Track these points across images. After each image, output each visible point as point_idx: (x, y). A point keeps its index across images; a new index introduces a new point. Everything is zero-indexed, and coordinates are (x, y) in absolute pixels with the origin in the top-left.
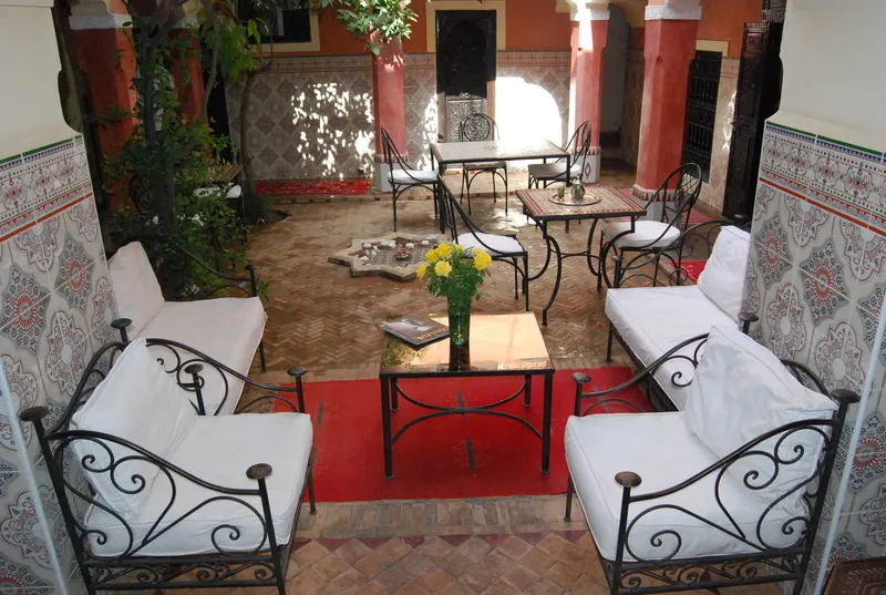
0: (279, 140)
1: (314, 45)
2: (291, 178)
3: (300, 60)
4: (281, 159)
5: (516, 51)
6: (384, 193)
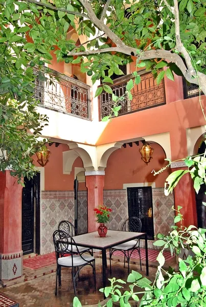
5: (49, 191)
6: (10, 280)
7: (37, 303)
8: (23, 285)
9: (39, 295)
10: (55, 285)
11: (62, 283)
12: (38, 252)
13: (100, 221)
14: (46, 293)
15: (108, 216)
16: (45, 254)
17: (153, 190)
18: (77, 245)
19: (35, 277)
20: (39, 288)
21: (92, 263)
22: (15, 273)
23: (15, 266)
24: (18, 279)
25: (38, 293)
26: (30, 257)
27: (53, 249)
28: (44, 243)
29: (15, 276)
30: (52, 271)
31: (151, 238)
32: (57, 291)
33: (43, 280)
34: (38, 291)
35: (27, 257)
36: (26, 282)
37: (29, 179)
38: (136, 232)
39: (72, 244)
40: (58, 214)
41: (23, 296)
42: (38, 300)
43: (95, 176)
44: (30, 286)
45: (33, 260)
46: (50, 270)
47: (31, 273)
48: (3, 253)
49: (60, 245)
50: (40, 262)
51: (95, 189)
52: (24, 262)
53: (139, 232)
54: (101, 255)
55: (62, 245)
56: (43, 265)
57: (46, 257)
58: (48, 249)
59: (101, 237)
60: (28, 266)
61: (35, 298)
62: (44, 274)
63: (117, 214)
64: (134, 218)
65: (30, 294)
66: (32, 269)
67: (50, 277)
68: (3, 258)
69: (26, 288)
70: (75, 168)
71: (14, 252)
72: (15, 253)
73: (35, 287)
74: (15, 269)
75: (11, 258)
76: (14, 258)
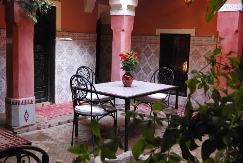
5: (67, 32)
6: (21, 128)
7: (51, 151)
8: (36, 134)
9: (53, 144)
10: (71, 135)
11: (79, 133)
12: (52, 100)
13: (126, 68)
14: (61, 143)
15: (135, 63)
16: (60, 103)
17: (192, 39)
18: (97, 93)
19: (50, 126)
20: (54, 137)
21: (113, 114)
22: (26, 120)
23: (26, 112)
24: (30, 127)
25: (53, 142)
26: (43, 105)
27: (70, 98)
28: (60, 92)
29: (27, 124)
30: (69, 121)
31: (184, 94)
32: (74, 141)
33: (59, 129)
34: (53, 139)
35: (40, 105)
36: (39, 130)
37: (42, 14)
38: (167, 84)
39: (91, 92)
40: (76, 60)
41: (36, 143)
42: (52, 149)
43: (122, 16)
44: (43, 135)
45: (47, 109)
46: (66, 120)
47: (45, 121)
48: (13, 98)
49: (77, 91)
50: (55, 112)
51: (122, 33)
52: (37, 110)
53: (170, 85)
54: (124, 109)
55: (80, 91)
56: (57, 115)
57: (61, 107)
58: (64, 98)
59: (125, 86)
60: (41, 115)
61: (49, 146)
62: (59, 124)
63: (146, 64)
64: (166, 68)
65: (43, 142)
66: (46, 118)
67: (65, 127)
68: (13, 104)
69: (38, 137)
70: (99, 5)
71: (25, 97)
72: (27, 99)
73: (49, 136)
74: (26, 116)
75: (22, 104)
76: (25, 103)
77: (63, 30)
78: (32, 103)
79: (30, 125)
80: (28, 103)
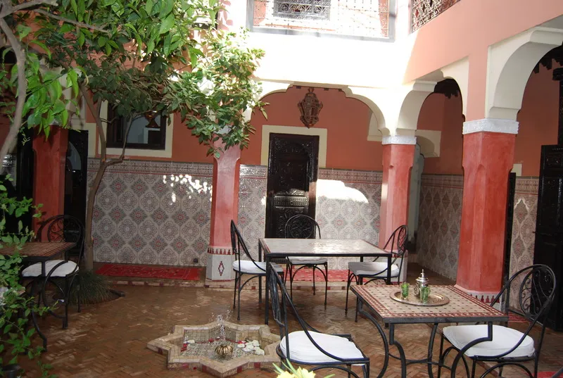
0: (127, 229)
1: (167, 153)
2: (134, 262)
3: (155, 164)
4: (127, 245)
5: (334, 169)
6: (214, 281)
24: (225, 283)
74: (221, 268)
75: (217, 253)
76: (221, 253)
77: (328, 167)
78: (229, 253)
79: (226, 281)
80: (225, 253)
